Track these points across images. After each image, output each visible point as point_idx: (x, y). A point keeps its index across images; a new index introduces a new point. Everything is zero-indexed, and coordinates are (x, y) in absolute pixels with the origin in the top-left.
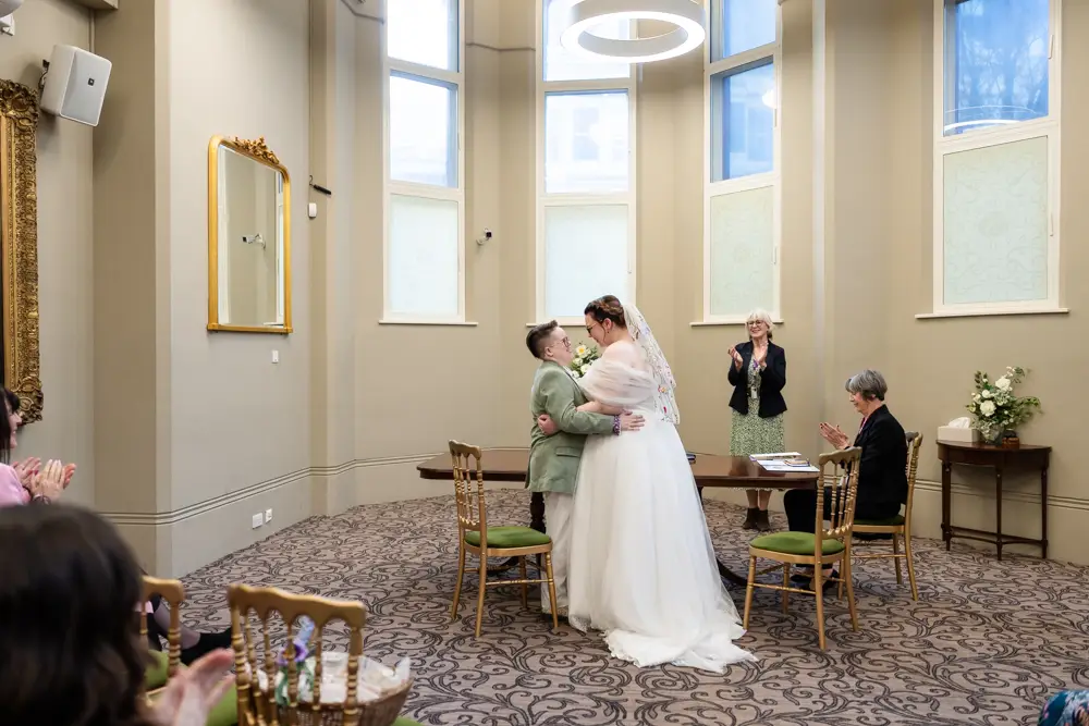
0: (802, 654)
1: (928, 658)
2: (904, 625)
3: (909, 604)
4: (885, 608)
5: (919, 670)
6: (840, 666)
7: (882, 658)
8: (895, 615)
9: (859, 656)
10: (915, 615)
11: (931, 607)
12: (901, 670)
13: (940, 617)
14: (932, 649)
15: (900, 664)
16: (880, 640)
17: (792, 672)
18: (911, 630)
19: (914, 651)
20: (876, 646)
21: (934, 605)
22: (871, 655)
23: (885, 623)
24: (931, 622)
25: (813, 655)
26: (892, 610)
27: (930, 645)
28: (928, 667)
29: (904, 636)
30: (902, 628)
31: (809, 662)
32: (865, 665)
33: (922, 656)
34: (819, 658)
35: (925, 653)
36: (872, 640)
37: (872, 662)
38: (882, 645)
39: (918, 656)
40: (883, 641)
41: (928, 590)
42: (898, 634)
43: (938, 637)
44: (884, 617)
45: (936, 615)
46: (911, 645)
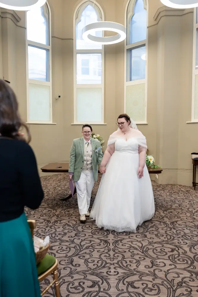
0: (159, 223)
1: (195, 223)
2: (186, 213)
3: (186, 206)
4: (180, 208)
5: (193, 226)
6: (170, 226)
7: (182, 223)
8: (183, 210)
9: (175, 223)
10: (189, 210)
11: (193, 207)
12: (188, 227)
13: (196, 210)
14: (195, 220)
15: (187, 225)
16: (180, 217)
17: (157, 229)
18: (188, 214)
19: (191, 221)
20: (179, 219)
21: (194, 206)
22: (179, 223)
23: (181, 212)
24: (194, 211)
25: (162, 223)
26: (182, 208)
27: (195, 219)
28: (195, 225)
29: (187, 216)
30: (186, 214)
31: (161, 225)
32: (177, 225)
33: (193, 222)
34: (164, 224)
35: (193, 221)
36: (178, 217)
37: (179, 225)
38: (181, 219)
39: (192, 222)
40: (181, 218)
41: (191, 202)
42: (185, 216)
43: (196, 216)
44: (180, 210)
45: (195, 209)
46: (190, 219)
